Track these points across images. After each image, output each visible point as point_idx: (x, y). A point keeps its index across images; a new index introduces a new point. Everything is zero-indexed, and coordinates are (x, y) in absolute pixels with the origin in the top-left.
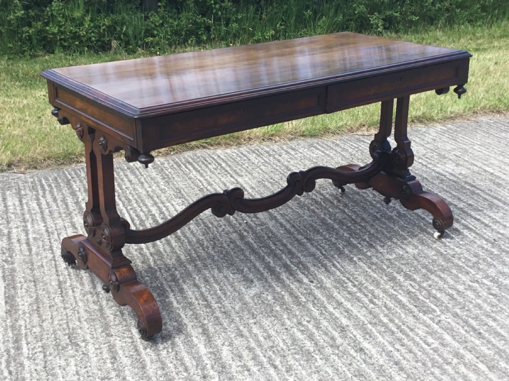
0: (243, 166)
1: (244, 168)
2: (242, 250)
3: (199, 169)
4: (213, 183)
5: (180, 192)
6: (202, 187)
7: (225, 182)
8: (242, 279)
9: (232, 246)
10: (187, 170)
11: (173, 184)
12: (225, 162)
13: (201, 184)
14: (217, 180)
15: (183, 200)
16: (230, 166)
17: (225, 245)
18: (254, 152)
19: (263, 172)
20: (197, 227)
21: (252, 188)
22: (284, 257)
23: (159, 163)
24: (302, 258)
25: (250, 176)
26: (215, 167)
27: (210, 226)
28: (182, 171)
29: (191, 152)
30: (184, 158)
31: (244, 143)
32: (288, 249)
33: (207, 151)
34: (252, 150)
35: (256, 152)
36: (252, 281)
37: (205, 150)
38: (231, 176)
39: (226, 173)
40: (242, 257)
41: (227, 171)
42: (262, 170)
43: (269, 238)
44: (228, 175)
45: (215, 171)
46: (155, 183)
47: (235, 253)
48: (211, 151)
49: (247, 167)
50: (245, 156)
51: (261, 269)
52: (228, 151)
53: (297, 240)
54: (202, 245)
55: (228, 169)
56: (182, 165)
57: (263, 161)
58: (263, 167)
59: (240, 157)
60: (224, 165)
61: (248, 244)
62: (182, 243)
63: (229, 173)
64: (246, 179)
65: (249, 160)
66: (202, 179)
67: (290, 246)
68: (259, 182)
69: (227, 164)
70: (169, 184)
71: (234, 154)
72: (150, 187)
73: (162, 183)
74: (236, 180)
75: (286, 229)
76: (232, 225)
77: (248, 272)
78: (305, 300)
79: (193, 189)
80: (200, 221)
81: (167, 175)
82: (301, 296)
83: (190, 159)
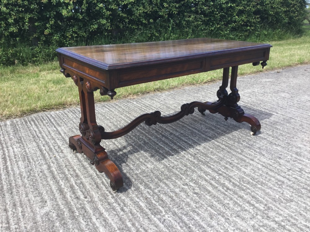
0: (63, 120)
1: (63, 121)
2: (47, 177)
3: (37, 124)
4: (43, 132)
5: (21, 139)
6: (35, 135)
7: (50, 131)
8: (40, 201)
9: (41, 174)
10: (30, 125)
11: (19, 135)
12: (53, 118)
13: (35, 133)
14: (46, 130)
15: (21, 144)
16: (56, 121)
17: (36, 175)
18: (72, 112)
19: (74, 123)
20: (22, 163)
21: (65, 133)
22: (72, 179)
23: (15, 122)
24: (83, 179)
25: (65, 126)
26: (47, 121)
27: (32, 161)
28: (27, 126)
29: (37, 114)
30: (31, 118)
31: (68, 107)
32: (76, 173)
33: (46, 113)
34: (71, 111)
35: (73, 111)
36: (46, 202)
37: (44, 112)
38: (55, 127)
39: (52, 125)
40: (45, 183)
41: (53, 124)
42: (73, 122)
43: (66, 166)
44: (53, 126)
45: (46, 124)
46: (7, 134)
47: (41, 180)
48: (48, 113)
49: (65, 121)
50: (66, 114)
51: (55, 191)
52: (57, 112)
53: (83, 166)
54: (21, 176)
55: (54, 123)
56: (28, 122)
57: (75, 117)
58: (74, 120)
59: (63, 115)
60: (52, 120)
61: (51, 172)
62: (9, 176)
63: (54, 125)
64: (63, 128)
65: (68, 116)
66: (37, 130)
67: (77, 171)
68: (70, 129)
69: (54, 120)
70: (16, 135)
71: (60, 114)
72: (4, 137)
73: (12, 134)
74: (57, 129)
75: (78, 159)
76: (45, 159)
77: (45, 194)
78: (78, 214)
79: (29, 136)
80: (26, 158)
81: (17, 129)
82: (76, 211)
83: (34, 118)
